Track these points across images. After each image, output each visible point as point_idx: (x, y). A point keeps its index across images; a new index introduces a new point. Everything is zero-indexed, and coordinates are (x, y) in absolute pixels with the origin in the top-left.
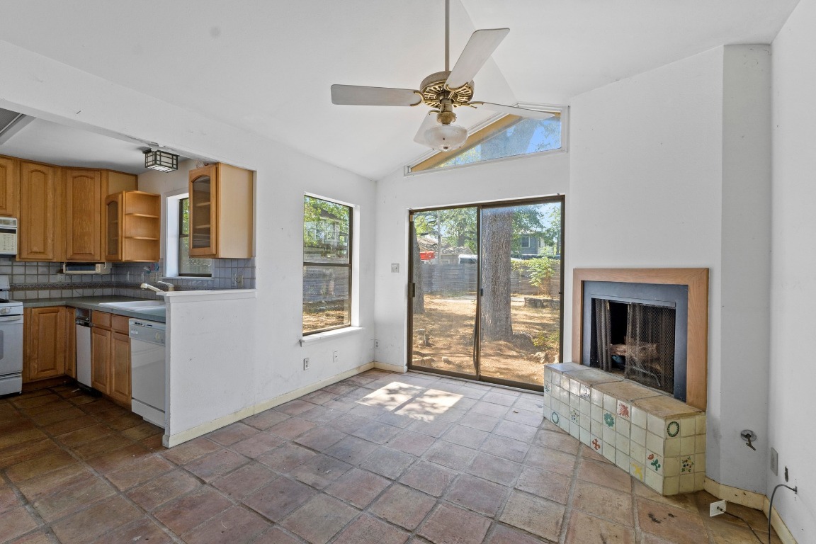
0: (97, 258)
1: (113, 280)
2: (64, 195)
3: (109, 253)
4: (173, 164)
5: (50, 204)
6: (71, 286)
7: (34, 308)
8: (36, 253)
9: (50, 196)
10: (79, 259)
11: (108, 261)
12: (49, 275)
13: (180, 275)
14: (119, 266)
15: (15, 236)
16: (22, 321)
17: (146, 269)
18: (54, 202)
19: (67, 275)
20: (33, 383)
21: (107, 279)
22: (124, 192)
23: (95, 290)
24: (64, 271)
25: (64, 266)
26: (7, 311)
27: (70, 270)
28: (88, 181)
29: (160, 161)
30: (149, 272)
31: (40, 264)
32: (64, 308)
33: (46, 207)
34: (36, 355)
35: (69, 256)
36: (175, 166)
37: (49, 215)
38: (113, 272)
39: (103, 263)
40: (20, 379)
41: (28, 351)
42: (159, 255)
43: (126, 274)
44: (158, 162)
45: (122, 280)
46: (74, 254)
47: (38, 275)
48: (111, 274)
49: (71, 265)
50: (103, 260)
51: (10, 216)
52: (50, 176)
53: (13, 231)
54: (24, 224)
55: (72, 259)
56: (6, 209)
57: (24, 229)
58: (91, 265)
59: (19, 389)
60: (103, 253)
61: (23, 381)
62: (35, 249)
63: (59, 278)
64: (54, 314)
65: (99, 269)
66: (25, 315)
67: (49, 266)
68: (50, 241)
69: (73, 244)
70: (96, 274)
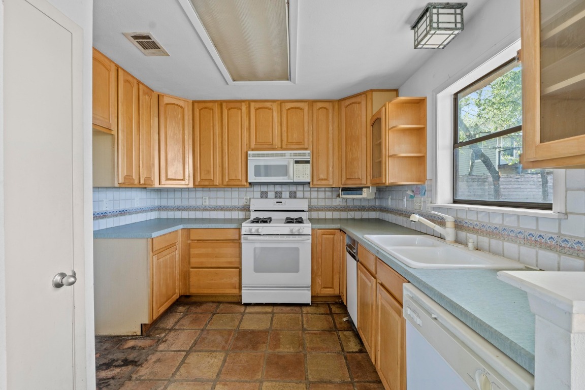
0: (364, 182)
1: (377, 204)
2: (339, 126)
3: (373, 177)
4: (456, 23)
5: (331, 135)
6: (346, 209)
7: (319, 229)
8: (322, 179)
9: (331, 128)
10: (352, 184)
11: (373, 184)
12: (332, 198)
13: (455, 202)
14: (382, 190)
15: (309, 166)
16: (310, 241)
17: (410, 193)
18: (333, 134)
19: (343, 198)
20: (317, 296)
21: (372, 203)
22: (387, 103)
23: (363, 212)
24: (340, 196)
25: (340, 190)
26: (301, 231)
27: (344, 194)
28: (356, 106)
29: (438, 22)
30: (412, 197)
31: (327, 189)
32: (339, 231)
33: (328, 138)
34: (320, 273)
35: (343, 182)
36: (459, 26)
37: (330, 145)
38: (377, 196)
39: (369, 187)
40: (310, 292)
41: (315, 268)
42: (425, 176)
43: (388, 199)
44: (435, 25)
45: (384, 204)
46: (347, 179)
47: (325, 198)
48: (375, 198)
49: (346, 190)
50: (369, 185)
51: (306, 149)
52: (330, 111)
53: (307, 162)
54: (315, 155)
55: (346, 184)
56: (304, 144)
57: (315, 160)
58: (359, 190)
59: (309, 301)
60: (369, 177)
61: (312, 293)
62: (322, 176)
63: (337, 202)
64: (332, 236)
65: (366, 194)
66: (313, 235)
67: (332, 191)
68: (331, 169)
69: (346, 170)
70: (364, 199)
